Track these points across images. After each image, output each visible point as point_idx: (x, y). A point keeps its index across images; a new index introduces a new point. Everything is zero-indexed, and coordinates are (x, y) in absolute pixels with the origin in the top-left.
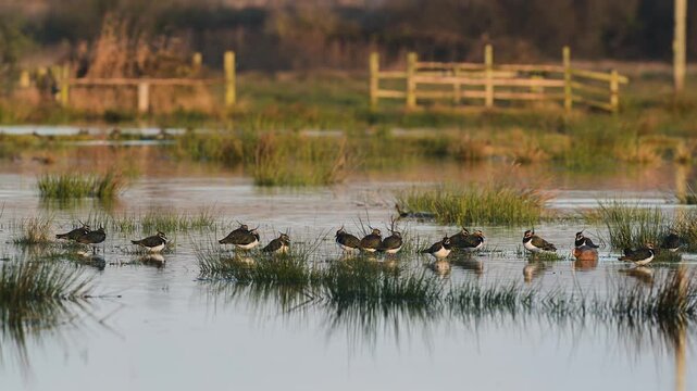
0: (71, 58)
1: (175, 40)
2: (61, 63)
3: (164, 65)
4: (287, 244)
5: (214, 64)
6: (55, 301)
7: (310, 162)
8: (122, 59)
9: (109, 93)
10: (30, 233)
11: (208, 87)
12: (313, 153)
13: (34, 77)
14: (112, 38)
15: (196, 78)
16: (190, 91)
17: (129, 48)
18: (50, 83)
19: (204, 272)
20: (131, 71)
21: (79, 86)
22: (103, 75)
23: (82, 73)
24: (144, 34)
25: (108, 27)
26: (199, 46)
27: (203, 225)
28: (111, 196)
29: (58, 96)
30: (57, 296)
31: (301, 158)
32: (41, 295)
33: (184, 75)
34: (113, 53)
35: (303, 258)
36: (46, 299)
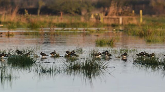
0: (104, 11)
1: (128, 7)
2: (101, 13)
3: (126, 13)
4: (154, 55)
5: (137, 13)
6: (99, 69)
7: (160, 36)
8: (116, 12)
9: (113, 20)
10: (93, 53)
11: (136, 18)
12: (160, 34)
13: (94, 16)
14: (113, 7)
15: (133, 16)
16: (132, 19)
17: (117, 9)
18: (98, 17)
19: (134, 62)
20: (118, 14)
21: (105, 18)
22: (111, 15)
23: (106, 15)
24: (121, 6)
25: (112, 4)
26: (134, 9)
27: (134, 50)
28: (113, 44)
29: (100, 20)
30: (99, 68)
31: (158, 35)
32: (96, 67)
33: (130, 15)
34: (114, 10)
35: (157, 58)
36: (97, 68)
